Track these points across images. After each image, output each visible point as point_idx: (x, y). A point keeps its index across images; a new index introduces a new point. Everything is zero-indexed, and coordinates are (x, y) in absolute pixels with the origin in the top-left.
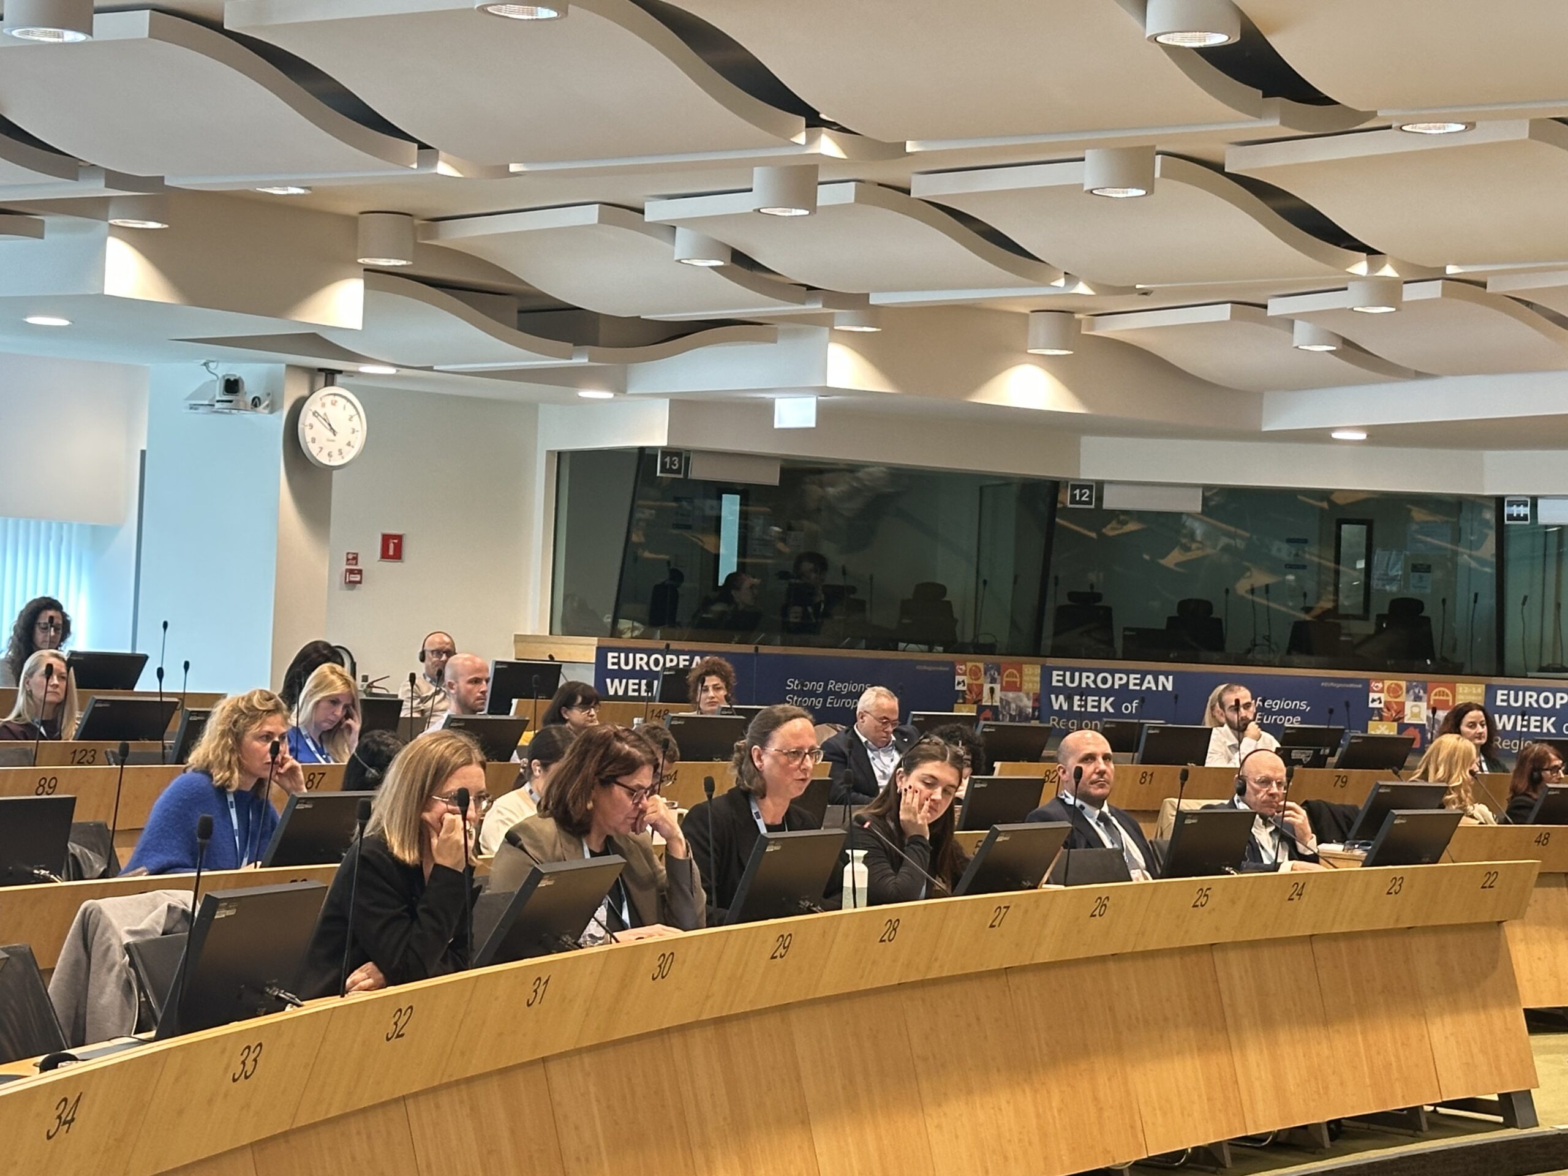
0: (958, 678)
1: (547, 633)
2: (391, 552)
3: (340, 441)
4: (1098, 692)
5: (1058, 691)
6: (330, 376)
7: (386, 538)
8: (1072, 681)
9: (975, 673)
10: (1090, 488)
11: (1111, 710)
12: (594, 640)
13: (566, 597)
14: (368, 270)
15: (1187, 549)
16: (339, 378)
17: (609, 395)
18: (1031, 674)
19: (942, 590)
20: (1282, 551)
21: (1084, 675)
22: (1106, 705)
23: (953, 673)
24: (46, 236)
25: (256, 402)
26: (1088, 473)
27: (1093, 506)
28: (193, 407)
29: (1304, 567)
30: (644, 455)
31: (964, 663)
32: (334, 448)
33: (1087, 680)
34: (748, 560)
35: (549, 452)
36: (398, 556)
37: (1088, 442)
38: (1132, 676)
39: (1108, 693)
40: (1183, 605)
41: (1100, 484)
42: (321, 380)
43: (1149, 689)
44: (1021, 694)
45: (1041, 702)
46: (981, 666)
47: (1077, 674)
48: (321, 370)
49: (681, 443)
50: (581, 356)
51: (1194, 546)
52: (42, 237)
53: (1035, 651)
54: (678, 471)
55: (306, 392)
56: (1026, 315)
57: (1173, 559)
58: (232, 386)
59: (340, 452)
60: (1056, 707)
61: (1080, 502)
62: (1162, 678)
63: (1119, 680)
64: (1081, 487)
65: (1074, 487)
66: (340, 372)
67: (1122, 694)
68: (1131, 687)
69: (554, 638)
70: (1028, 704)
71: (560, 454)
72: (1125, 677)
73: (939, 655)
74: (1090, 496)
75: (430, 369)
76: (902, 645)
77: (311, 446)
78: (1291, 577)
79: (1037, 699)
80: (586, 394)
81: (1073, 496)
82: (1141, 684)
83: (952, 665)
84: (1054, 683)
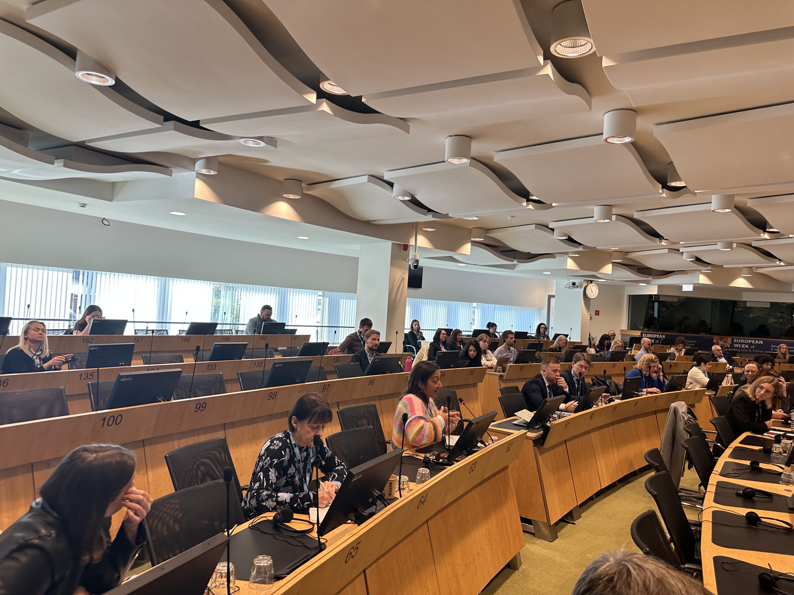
0: (714, 340)
1: (627, 329)
2: (597, 314)
3: (593, 294)
4: (745, 344)
5: (735, 343)
6: (591, 282)
7: (596, 311)
8: (739, 341)
9: (717, 339)
10: (743, 302)
11: (748, 347)
12: (640, 331)
13: (631, 323)
14: (613, 262)
15: (754, 314)
16: (593, 282)
17: (645, 285)
18: (729, 340)
19: (705, 322)
20: (779, 315)
21: (741, 340)
22: (747, 346)
23: (713, 339)
24: (556, 258)
25: (578, 287)
26: (744, 300)
27: (744, 306)
28: (566, 288)
29: (784, 318)
30: (651, 296)
31: (715, 337)
32: (592, 295)
33: (742, 341)
34: (660, 315)
35: (627, 295)
36: (598, 314)
37: (744, 293)
38: (753, 341)
39: (747, 344)
40: (760, 326)
41: (745, 302)
42: (590, 282)
43: (757, 343)
44: (727, 344)
45: (732, 346)
46: (719, 338)
47: (740, 340)
48: (590, 280)
49: (659, 294)
50: (650, 277)
51: (756, 313)
52: (555, 258)
53: (730, 335)
54: (657, 299)
55: (586, 285)
56: (741, 268)
57: (751, 316)
58: (574, 284)
59: (593, 296)
60: (735, 346)
61: (741, 305)
62: (760, 341)
63: (750, 341)
64: (741, 302)
65: (739, 302)
66: (593, 281)
67: (751, 344)
68: (753, 343)
69: (629, 331)
70: (729, 346)
71: (630, 295)
72: (751, 341)
73: (708, 335)
74: (743, 304)
75: (614, 280)
76: (700, 333)
77: (589, 295)
78: (781, 320)
79: (730, 345)
80: (640, 284)
81: (739, 304)
82: (755, 342)
83: (712, 338)
84: (735, 342)
